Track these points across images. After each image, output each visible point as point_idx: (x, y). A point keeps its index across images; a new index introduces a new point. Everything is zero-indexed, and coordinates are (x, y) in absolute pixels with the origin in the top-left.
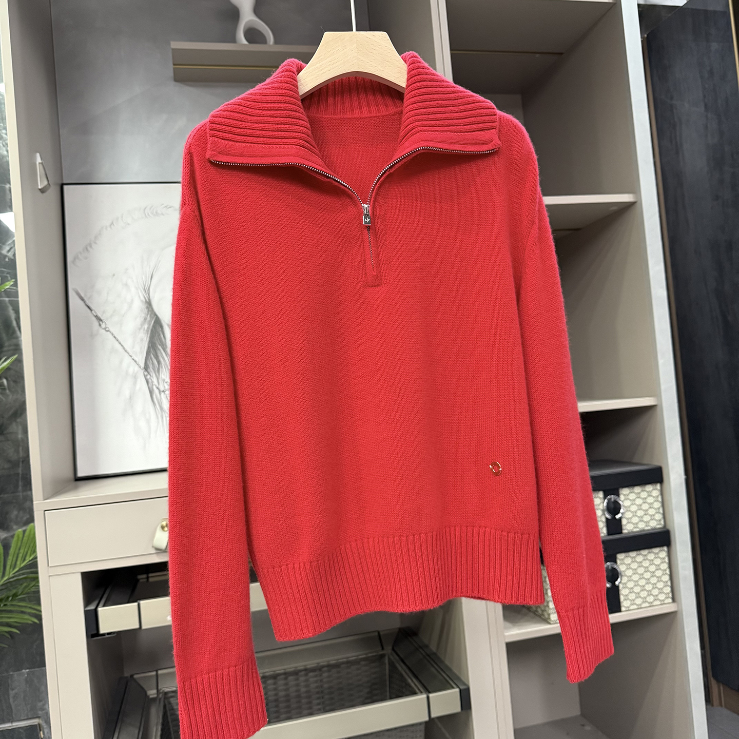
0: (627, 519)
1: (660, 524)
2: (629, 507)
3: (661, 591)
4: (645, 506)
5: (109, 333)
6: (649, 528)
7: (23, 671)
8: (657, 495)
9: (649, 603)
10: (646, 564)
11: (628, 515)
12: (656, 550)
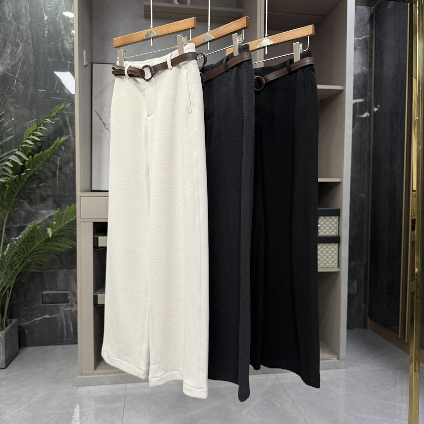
0: (322, 230)
1: (336, 234)
2: (323, 225)
3: (333, 262)
4: (330, 225)
5: (108, 131)
6: (331, 235)
8: (336, 221)
9: (327, 266)
10: (327, 250)
11: (322, 228)
12: (333, 244)
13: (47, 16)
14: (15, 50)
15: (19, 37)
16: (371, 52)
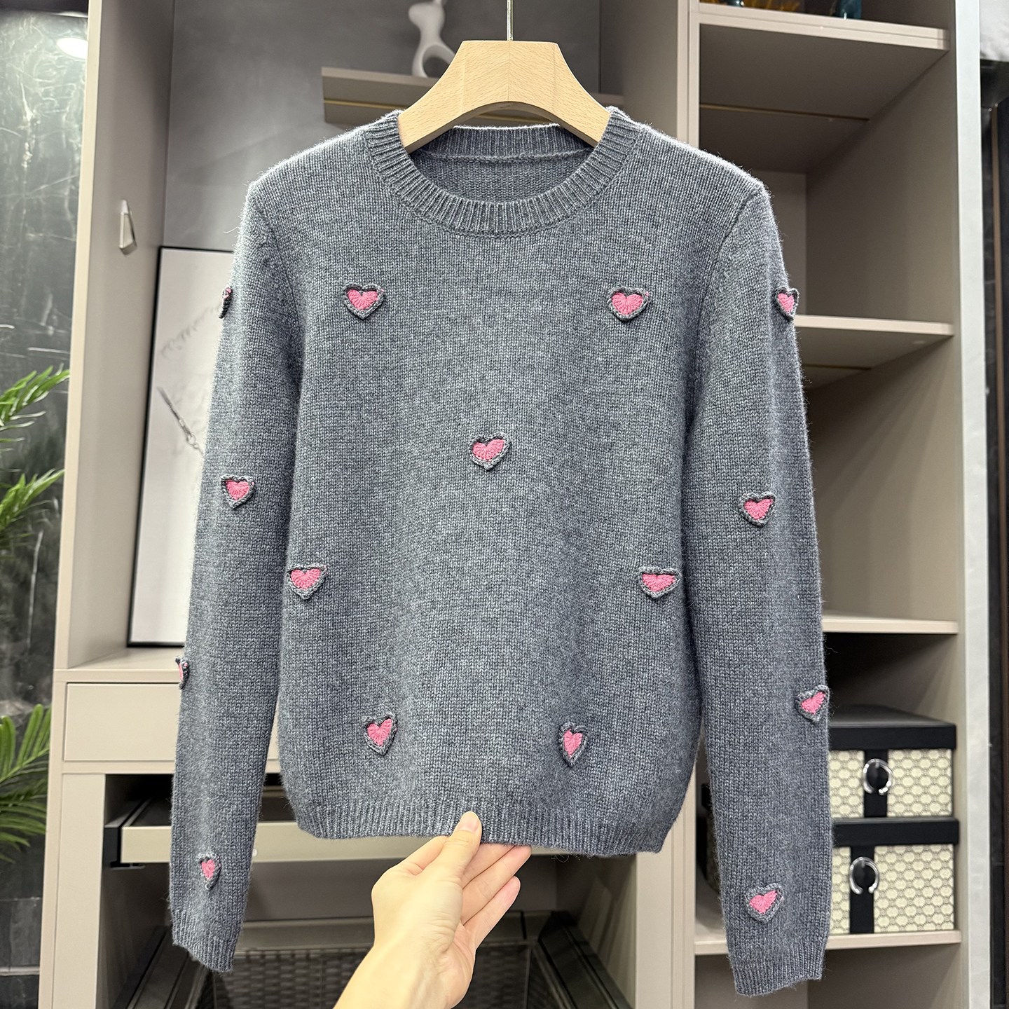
0: (896, 796)
1: (947, 811)
2: (901, 779)
3: (938, 910)
4: (925, 781)
5: (197, 451)
6: (929, 814)
7: (33, 898)
8: (945, 766)
9: (918, 925)
10: (919, 866)
11: (898, 791)
12: (936, 848)
13: (32, 111)
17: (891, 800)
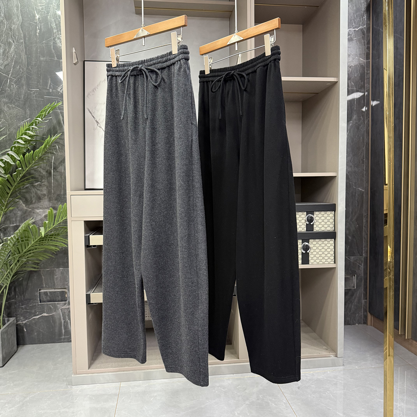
1: (332, 229)
2: (318, 220)
3: (329, 258)
4: (326, 221)
5: (101, 129)
6: (327, 230)
7: (60, 268)
8: (332, 216)
9: (323, 262)
10: (323, 245)
11: (317, 223)
12: (328, 240)
13: (38, 15)
14: (8, 50)
15: (11, 36)
16: (368, 43)
17: (315, 226)
